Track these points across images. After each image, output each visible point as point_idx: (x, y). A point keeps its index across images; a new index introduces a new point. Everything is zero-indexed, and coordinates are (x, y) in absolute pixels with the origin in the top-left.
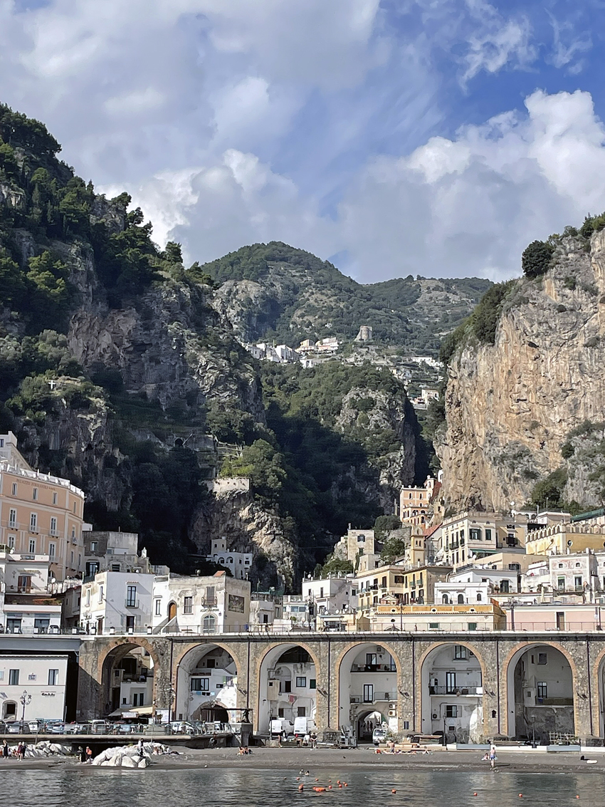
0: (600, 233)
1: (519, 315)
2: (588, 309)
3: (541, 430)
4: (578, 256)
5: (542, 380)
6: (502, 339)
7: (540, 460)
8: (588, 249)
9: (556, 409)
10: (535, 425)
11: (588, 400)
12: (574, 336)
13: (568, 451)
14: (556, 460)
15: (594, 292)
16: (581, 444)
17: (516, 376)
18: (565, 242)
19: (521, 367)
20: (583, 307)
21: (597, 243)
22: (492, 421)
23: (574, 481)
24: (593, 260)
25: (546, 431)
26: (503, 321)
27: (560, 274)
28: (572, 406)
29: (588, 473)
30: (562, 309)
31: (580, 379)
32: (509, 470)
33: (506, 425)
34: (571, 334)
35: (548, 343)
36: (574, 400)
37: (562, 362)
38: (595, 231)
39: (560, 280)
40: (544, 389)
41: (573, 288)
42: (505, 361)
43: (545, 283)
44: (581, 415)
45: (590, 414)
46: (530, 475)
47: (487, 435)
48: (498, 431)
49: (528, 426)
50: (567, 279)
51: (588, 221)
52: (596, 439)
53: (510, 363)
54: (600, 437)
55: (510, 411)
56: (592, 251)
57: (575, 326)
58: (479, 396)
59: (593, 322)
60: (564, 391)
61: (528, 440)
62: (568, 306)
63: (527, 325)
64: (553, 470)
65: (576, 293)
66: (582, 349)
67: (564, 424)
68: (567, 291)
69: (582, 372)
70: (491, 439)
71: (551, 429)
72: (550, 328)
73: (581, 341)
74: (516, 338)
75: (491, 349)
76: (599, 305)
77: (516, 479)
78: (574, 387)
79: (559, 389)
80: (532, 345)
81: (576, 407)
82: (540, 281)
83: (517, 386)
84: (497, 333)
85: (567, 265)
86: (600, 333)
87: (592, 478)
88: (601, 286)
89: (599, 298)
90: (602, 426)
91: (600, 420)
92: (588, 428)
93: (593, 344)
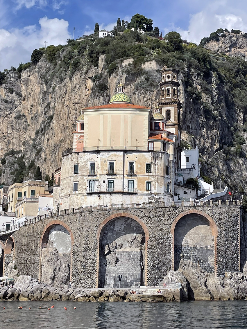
0: (25, 71)
2: (17, 103)
4: (15, 80)
11: (14, 141)
12: (11, 113)
13: (4, 162)
15: (21, 96)
16: (9, 159)
18: (10, 73)
20: (15, 101)
21: (23, 75)
23: (4, 174)
24: (21, 82)
27: (7, 86)
28: (7, 143)
29: (10, 171)
30: (6, 101)
31: (11, 132)
34: (9, 112)
36: (8, 141)
37: (5, 124)
38: (23, 70)
39: (7, 89)
41: (12, 93)
43: (1, 90)
44: (11, 147)
45: (15, 147)
50: (10, 89)
51: (21, 65)
52: (15, 157)
54: (18, 157)
56: (21, 78)
57: (11, 109)
59: (19, 108)
60: (4, 136)
62: (9, 100)
65: (13, 95)
66: (13, 119)
67: (3, 150)
68: (9, 94)
69: (13, 129)
72: (1, 109)
73: (13, 116)
76: (22, 101)
78: (9, 135)
81: (9, 143)
85: (10, 83)
86: (22, 113)
87: (12, 174)
88: (24, 93)
89: (22, 98)
90: (19, 152)
91: (18, 150)
92: (13, 152)
93: (18, 117)
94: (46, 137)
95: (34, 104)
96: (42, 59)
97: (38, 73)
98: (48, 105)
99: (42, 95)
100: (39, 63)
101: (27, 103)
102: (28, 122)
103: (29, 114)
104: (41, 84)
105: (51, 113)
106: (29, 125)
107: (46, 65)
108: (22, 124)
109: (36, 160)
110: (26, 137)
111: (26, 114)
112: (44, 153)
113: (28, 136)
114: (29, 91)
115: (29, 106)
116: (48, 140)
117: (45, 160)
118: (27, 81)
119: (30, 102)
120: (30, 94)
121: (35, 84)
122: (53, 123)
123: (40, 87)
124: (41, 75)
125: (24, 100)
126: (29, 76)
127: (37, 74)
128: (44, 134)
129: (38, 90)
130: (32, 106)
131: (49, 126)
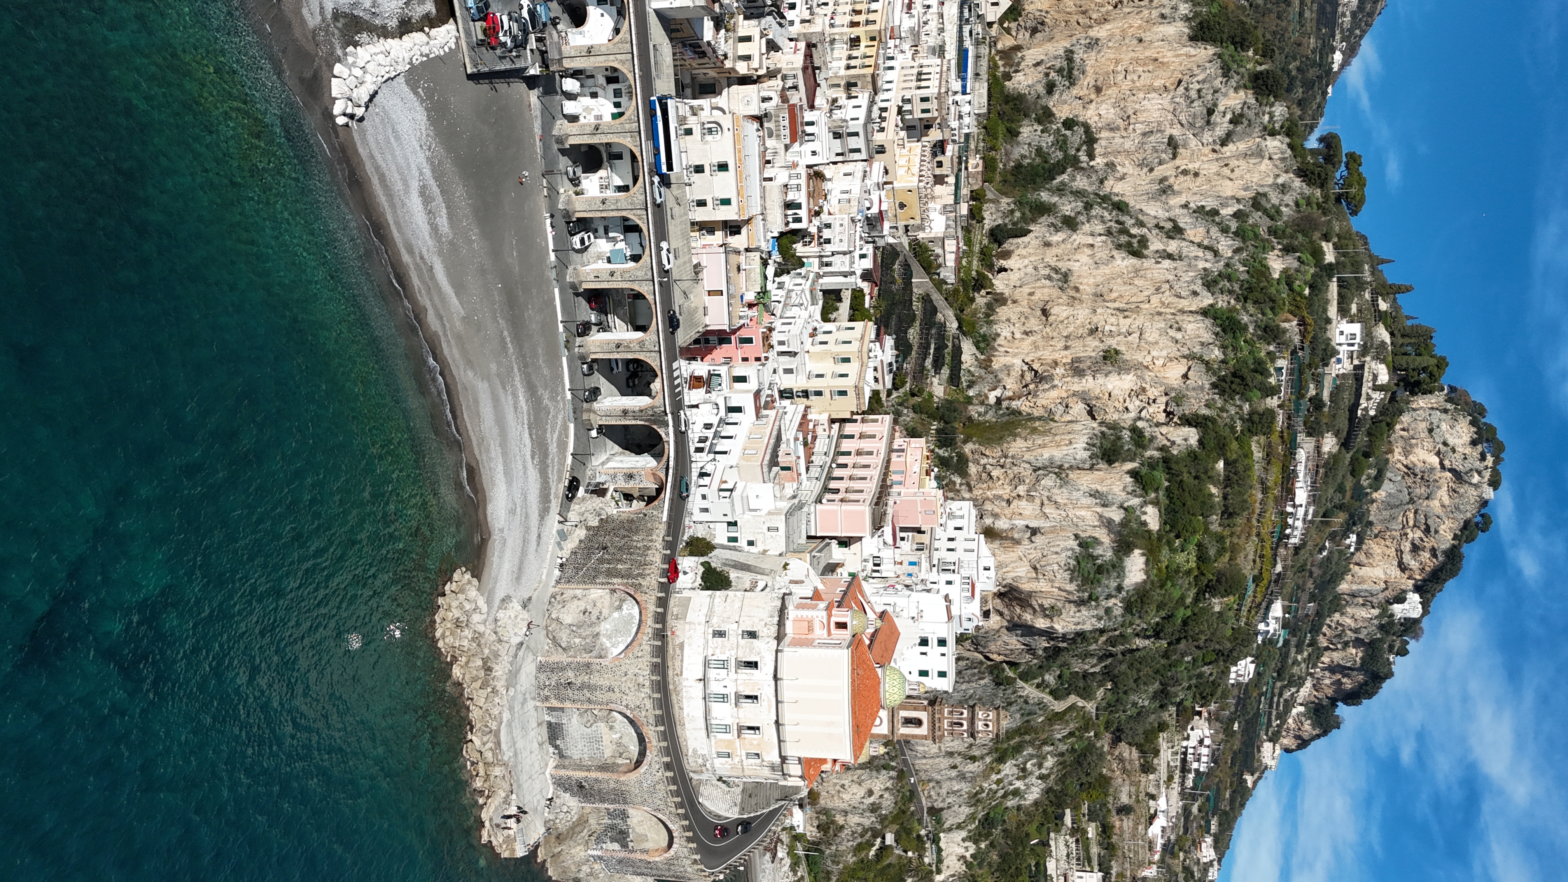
0: (1285, 146)
1: (1213, 69)
2: (1207, 137)
3: (1093, 96)
4: (1266, 124)
5: (1141, 95)
6: (1192, 50)
7: (1064, 97)
8: (1273, 133)
9: (1112, 110)
10: (1098, 90)
11: (1118, 140)
12: (1182, 125)
13: (1069, 124)
14: (1062, 112)
15: (1223, 144)
16: (1076, 137)
17: (1151, 68)
19: (1160, 73)
20: (1210, 133)
21: (1276, 143)
22: (1110, 44)
23: (1039, 133)
24: (1258, 140)
25: (1091, 101)
26: (1211, 50)
27: (1249, 108)
28: (1113, 126)
29: (1045, 145)
30: (1210, 112)
31: (1138, 132)
32: (1058, 65)
33: (1103, 59)
34: (1184, 122)
35: (1177, 100)
36: (1118, 128)
37: (1157, 114)
38: (1287, 140)
39: (1242, 108)
40: (1133, 98)
41: (1231, 122)
42: (1169, 54)
43: (1242, 93)
44: (1104, 134)
45: (1103, 143)
46: (1050, 88)
47: (1097, 40)
48: (1099, 52)
49: (1099, 83)
50: (1241, 115)
52: (1078, 150)
53: (1165, 60)
54: (1080, 154)
55: (1117, 62)
56: (1268, 138)
57: (1192, 125)
58: (1139, 27)
59: (1193, 142)
60: (1128, 117)
61: (1086, 83)
62: (1213, 117)
63: (1200, 78)
64: (1054, 109)
65: (1226, 125)
66: (1168, 132)
67: (1097, 118)
68: (1229, 116)
69: (1144, 134)
70: (1093, 44)
71: (1093, 106)
72: (1192, 102)
73: (1176, 132)
74: (1189, 66)
75: (1185, 37)
76: (1210, 147)
77: (1047, 75)
78: (1131, 127)
79: (1130, 112)
80: (1180, 82)
81: (1112, 130)
82: (1245, 87)
83: (1141, 69)
84: (1199, 44)
85: (1257, 114)
86: (1181, 150)
87: (1039, 150)
88: (1230, 149)
89: (1217, 147)
90: (1091, 156)
91: (1097, 152)
92: (1090, 140)
93: (1172, 143)
94: (1099, 239)
95: (1199, 180)
96: (1307, 191)
97: (1270, 186)
98: (1176, 231)
99: (1210, 204)
100: (1297, 183)
101: (1206, 159)
102: (1160, 167)
103: (1178, 168)
104: (1238, 201)
105: (1156, 244)
106: (1151, 170)
107: (1287, 205)
108: (1155, 155)
109: (1051, 220)
110: (1123, 166)
111: (1178, 162)
112: (1063, 241)
113: (1125, 171)
114: (1233, 163)
115: (1197, 165)
116: (1092, 245)
117: (1047, 244)
118: (1259, 153)
119: (1206, 166)
120: (1226, 165)
121: (1248, 176)
122: (1124, 258)
123: (1233, 197)
124: (1265, 195)
125: (1214, 151)
126: (1270, 158)
127: (1270, 181)
128: (1109, 233)
129: (1229, 189)
130: (1196, 175)
131: (1119, 247)
